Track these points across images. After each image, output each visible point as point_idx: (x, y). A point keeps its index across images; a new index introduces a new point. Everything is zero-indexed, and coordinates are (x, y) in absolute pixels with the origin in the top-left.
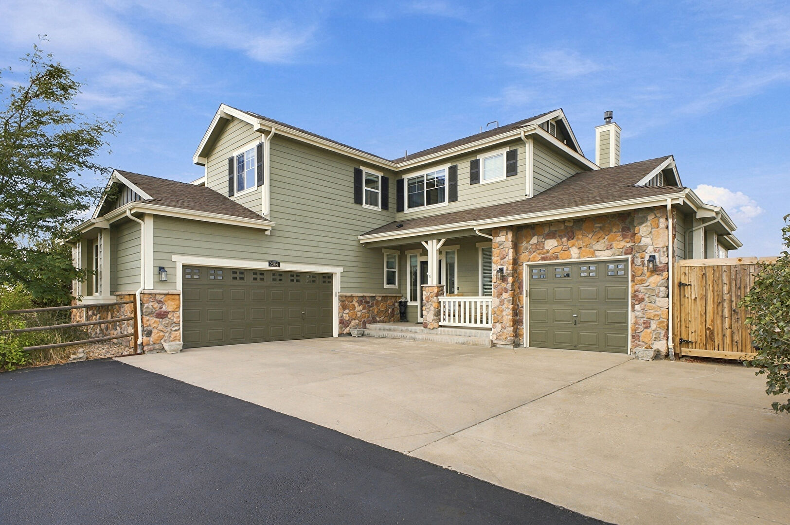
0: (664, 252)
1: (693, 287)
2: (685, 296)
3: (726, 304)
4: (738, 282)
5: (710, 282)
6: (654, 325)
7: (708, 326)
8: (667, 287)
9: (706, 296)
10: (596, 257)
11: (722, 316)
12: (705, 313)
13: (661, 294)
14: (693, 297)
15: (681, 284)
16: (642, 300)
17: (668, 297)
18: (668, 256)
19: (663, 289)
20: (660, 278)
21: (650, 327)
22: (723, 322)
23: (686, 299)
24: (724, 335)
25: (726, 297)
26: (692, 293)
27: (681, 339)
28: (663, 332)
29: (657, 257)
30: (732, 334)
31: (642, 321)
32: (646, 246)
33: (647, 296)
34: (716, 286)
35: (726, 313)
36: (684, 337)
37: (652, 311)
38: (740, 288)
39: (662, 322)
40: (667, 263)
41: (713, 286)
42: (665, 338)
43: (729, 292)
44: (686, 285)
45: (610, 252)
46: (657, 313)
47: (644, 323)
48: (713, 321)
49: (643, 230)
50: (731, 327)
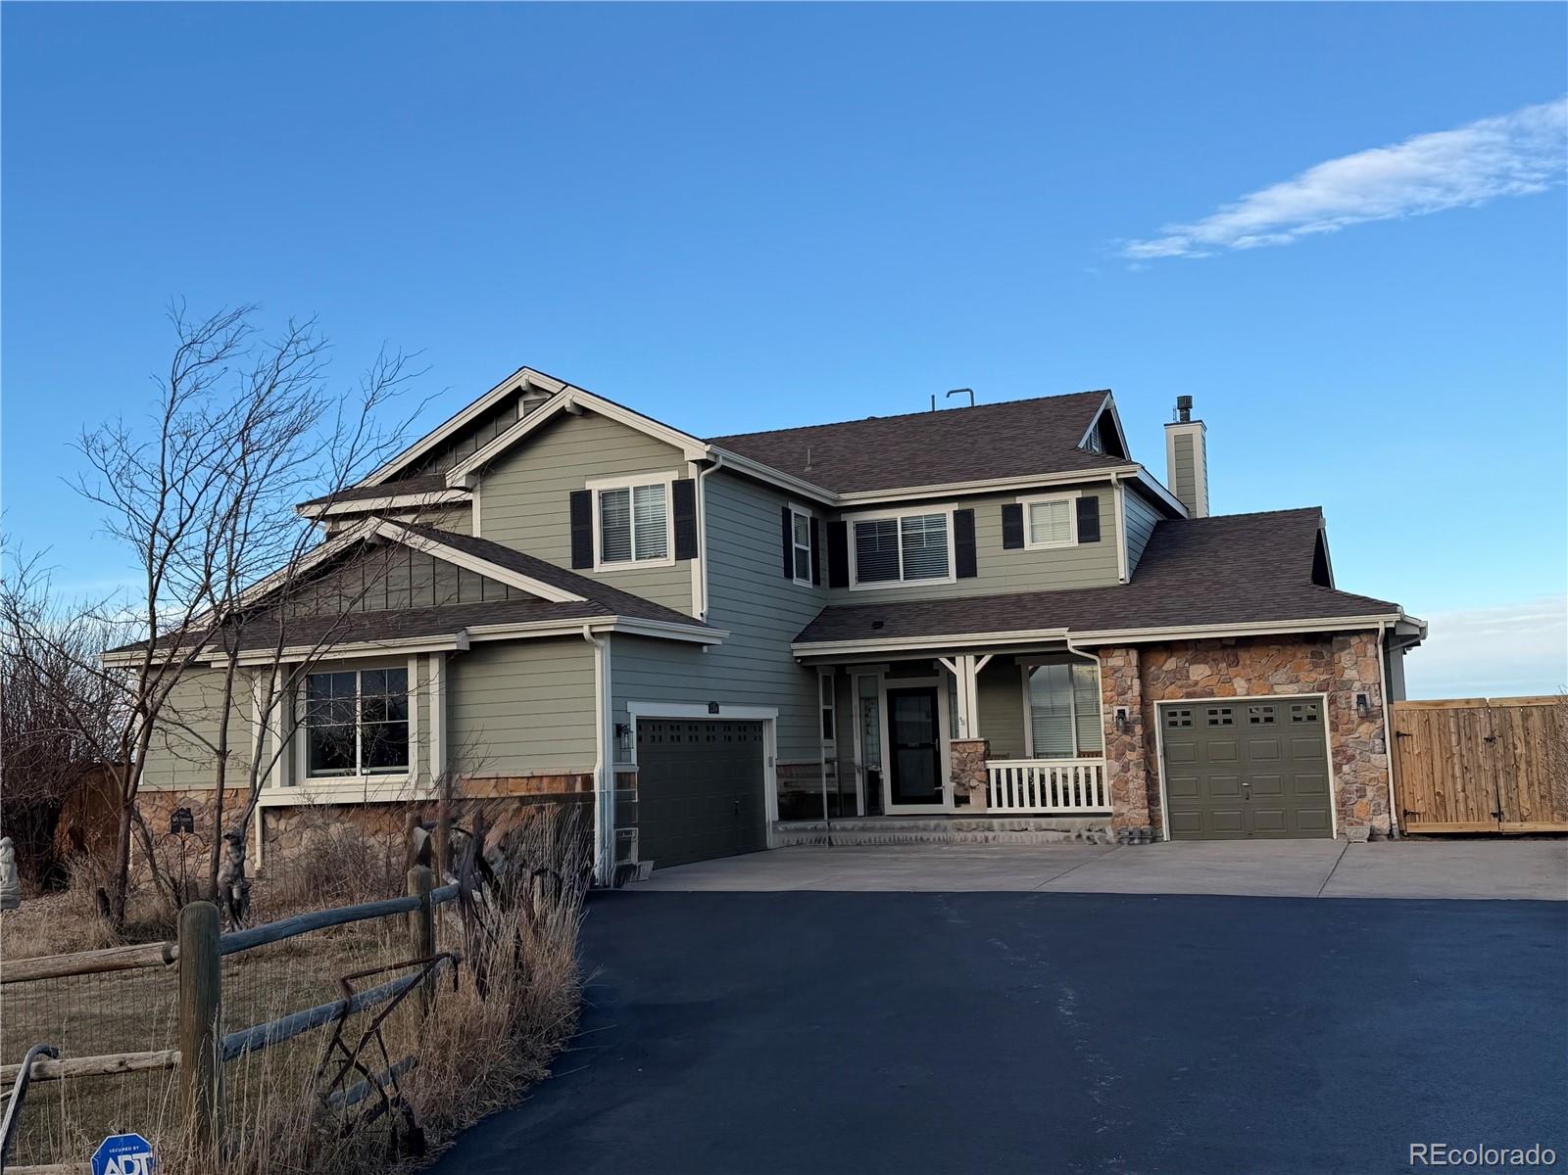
0: (1376, 691)
1: (1415, 737)
2: (1405, 751)
3: (1456, 760)
4: (1468, 730)
5: (1435, 732)
6: (1370, 794)
7: (1437, 790)
8: (1384, 739)
9: (1431, 749)
10: (1276, 694)
11: (1453, 776)
12: (1432, 773)
13: (1378, 749)
14: (1416, 752)
15: (1398, 734)
16: (1353, 757)
17: (1385, 752)
18: (1381, 696)
19: (1378, 741)
20: (1372, 727)
21: (1365, 795)
22: (1454, 784)
23: (1407, 754)
24: (1457, 801)
25: (1455, 750)
26: (1415, 746)
27: (1405, 811)
28: (1384, 802)
29: (1368, 697)
30: (1466, 798)
31: (1354, 787)
32: (1352, 681)
33: (1358, 751)
34: (1442, 736)
35: (1458, 773)
36: (1410, 809)
37: (1367, 773)
38: (1470, 738)
39: (1382, 788)
40: (1381, 706)
41: (1439, 735)
42: (1387, 810)
43: (1459, 743)
44: (1405, 735)
45: (1295, 687)
46: (1373, 775)
47: (1357, 791)
48: (1443, 783)
49: (1345, 658)
50: (1464, 791)
